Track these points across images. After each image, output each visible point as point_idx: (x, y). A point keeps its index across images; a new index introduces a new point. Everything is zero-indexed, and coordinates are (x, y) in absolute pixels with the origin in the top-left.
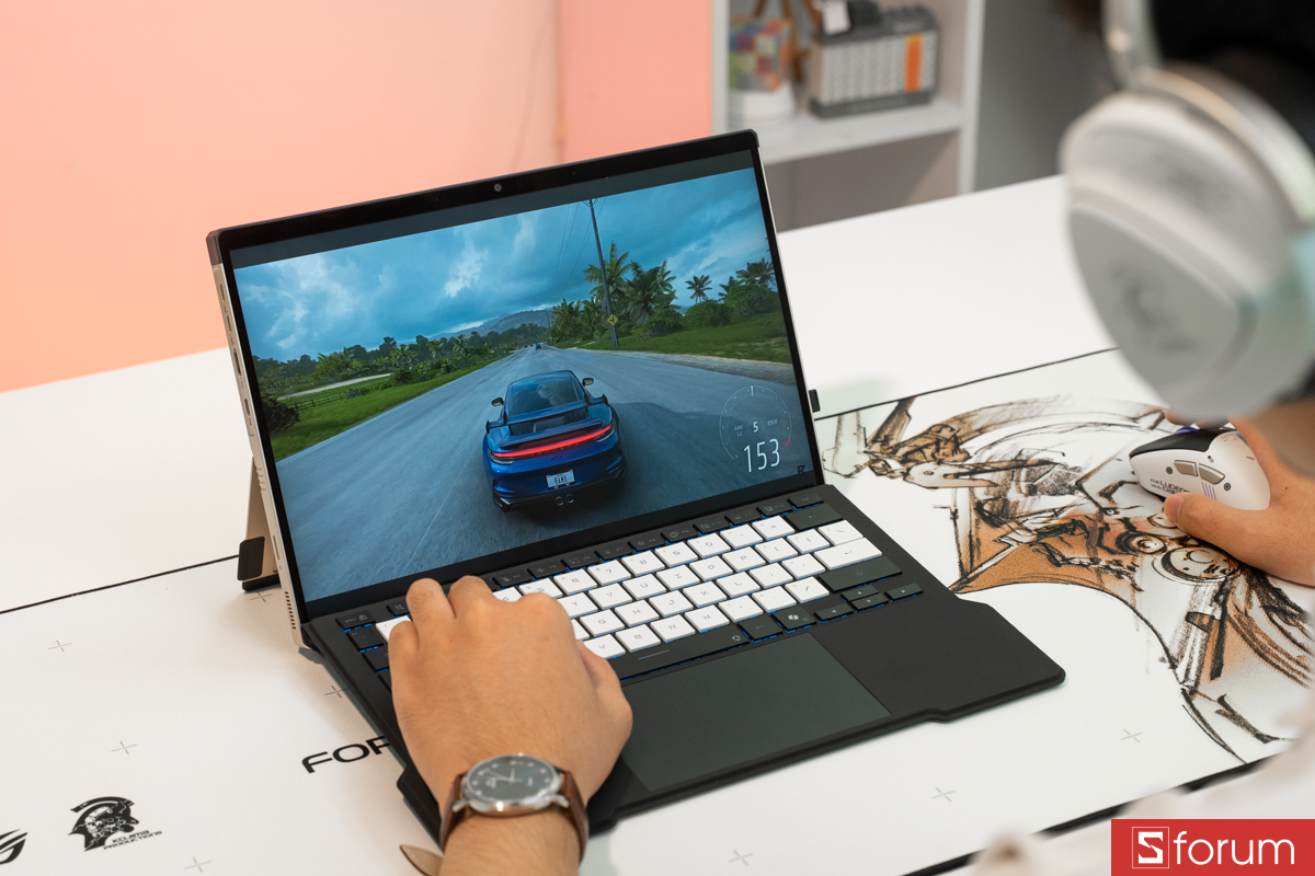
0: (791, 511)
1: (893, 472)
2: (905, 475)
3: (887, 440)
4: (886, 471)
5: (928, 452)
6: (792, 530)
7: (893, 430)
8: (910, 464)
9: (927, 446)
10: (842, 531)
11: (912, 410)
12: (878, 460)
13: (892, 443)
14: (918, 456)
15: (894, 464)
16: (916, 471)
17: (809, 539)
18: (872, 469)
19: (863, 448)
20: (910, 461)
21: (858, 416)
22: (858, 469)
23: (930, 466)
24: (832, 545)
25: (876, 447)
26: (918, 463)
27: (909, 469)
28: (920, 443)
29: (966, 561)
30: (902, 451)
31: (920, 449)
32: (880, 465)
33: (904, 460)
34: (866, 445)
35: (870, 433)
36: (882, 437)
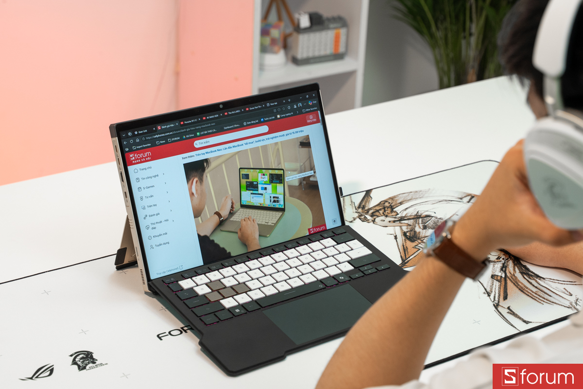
0: (334, 236)
1: (368, 220)
2: (374, 221)
3: (363, 208)
4: (365, 220)
5: (381, 212)
6: (336, 243)
7: (366, 203)
8: (375, 217)
9: (380, 210)
10: (355, 243)
11: (372, 194)
12: (361, 215)
13: (366, 208)
14: (377, 214)
15: (369, 217)
16: (378, 220)
17: (343, 247)
18: (360, 219)
19: (355, 211)
20: (374, 216)
21: (351, 197)
22: (354, 219)
23: (383, 218)
24: (352, 250)
25: (360, 210)
26: (378, 216)
27: (375, 219)
28: (378, 208)
29: (403, 255)
30: (371, 212)
31: (378, 211)
32: (363, 217)
33: (372, 215)
34: (356, 209)
35: (357, 204)
36: (362, 206)
